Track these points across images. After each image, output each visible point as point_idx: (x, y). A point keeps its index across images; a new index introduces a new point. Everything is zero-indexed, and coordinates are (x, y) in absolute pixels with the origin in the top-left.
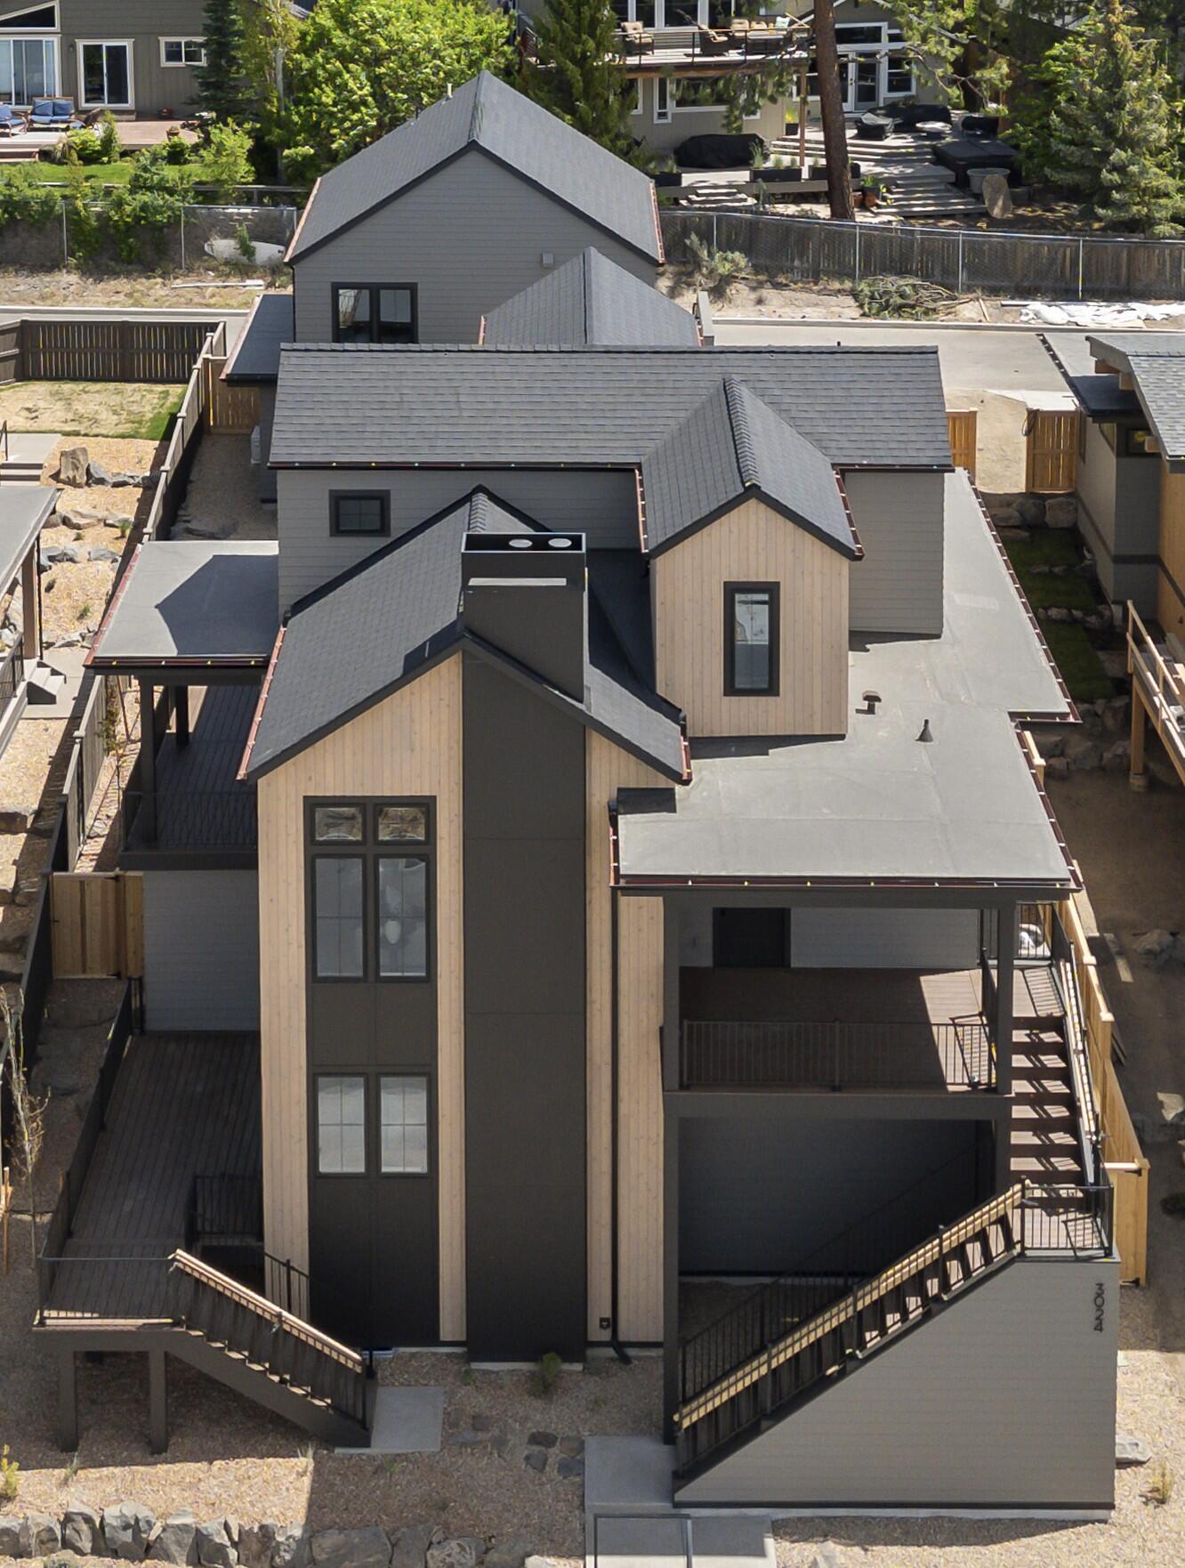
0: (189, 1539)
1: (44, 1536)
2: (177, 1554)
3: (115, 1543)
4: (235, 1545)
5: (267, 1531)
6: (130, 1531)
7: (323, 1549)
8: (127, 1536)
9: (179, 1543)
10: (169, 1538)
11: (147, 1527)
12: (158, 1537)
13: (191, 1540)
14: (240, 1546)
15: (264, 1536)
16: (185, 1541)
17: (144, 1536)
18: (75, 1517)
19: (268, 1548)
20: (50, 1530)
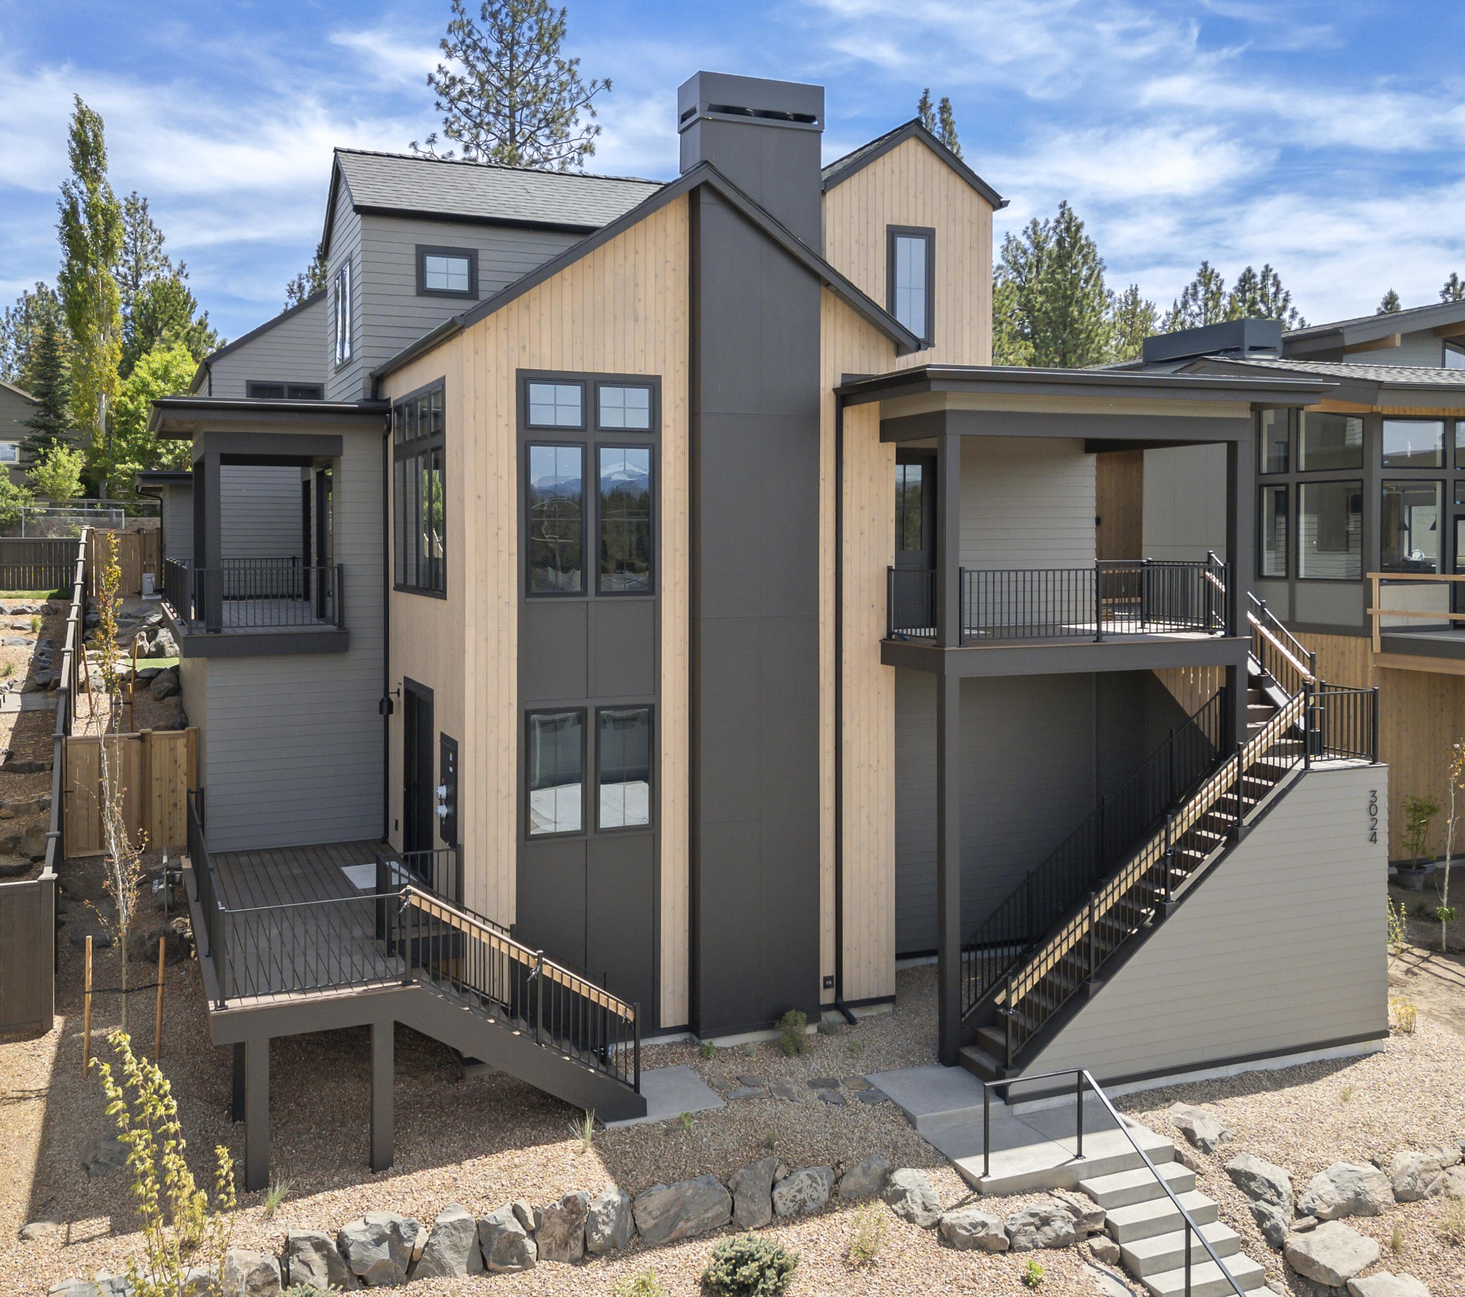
0: (468, 1240)
1: (258, 1279)
2: (453, 1263)
3: (365, 1266)
4: (532, 1234)
5: (576, 1205)
6: (386, 1245)
7: (650, 1213)
8: (383, 1253)
9: (455, 1247)
10: (443, 1242)
11: (410, 1233)
12: (427, 1244)
13: (471, 1241)
14: (539, 1235)
15: (572, 1212)
16: (464, 1243)
17: (408, 1245)
18: (300, 1244)
19: (579, 1226)
20: (267, 1268)
